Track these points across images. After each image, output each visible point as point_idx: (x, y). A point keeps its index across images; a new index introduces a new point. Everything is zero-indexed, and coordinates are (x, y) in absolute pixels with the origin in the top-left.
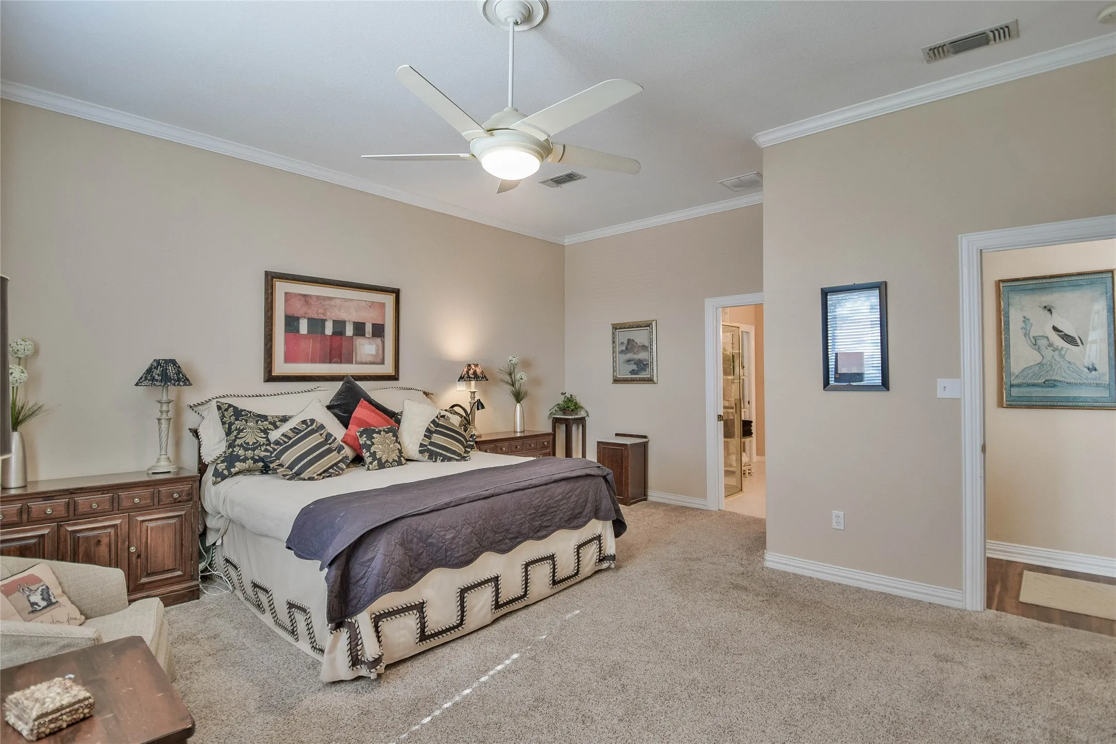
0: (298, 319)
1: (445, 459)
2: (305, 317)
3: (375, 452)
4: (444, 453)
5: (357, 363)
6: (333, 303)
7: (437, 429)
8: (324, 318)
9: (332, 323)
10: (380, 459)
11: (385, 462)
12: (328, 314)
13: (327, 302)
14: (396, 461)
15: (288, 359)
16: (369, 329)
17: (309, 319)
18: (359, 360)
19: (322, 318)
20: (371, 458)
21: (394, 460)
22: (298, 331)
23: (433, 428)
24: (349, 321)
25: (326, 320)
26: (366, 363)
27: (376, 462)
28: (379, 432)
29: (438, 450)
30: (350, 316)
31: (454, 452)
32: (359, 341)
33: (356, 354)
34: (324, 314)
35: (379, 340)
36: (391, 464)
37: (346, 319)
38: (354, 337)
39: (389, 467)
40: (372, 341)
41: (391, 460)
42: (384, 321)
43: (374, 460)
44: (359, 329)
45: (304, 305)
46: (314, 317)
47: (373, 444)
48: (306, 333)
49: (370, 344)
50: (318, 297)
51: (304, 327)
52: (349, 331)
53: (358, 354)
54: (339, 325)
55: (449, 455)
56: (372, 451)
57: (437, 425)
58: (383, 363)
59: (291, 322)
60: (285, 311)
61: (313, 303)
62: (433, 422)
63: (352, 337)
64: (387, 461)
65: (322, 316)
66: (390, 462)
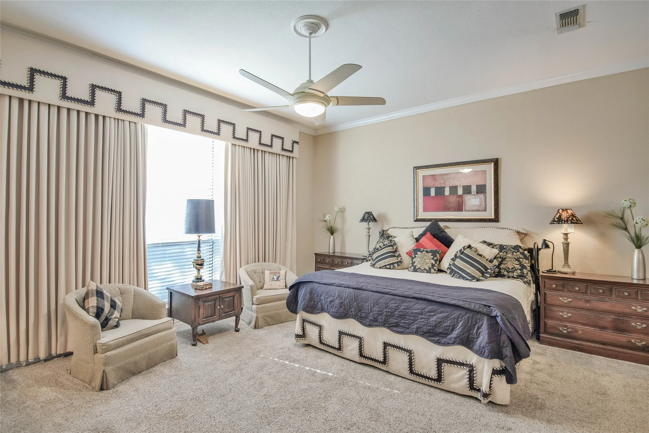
0: (430, 188)
1: (461, 277)
2: (433, 187)
3: (415, 262)
4: (460, 272)
5: (466, 211)
6: (449, 176)
7: (461, 255)
8: (444, 186)
9: (449, 188)
10: (416, 266)
11: (418, 269)
12: (447, 183)
13: (446, 177)
14: (426, 270)
15: (425, 210)
16: (474, 189)
17: (435, 188)
18: (467, 209)
19: (443, 186)
20: (411, 265)
21: (425, 269)
22: (430, 195)
23: (459, 254)
24: (460, 186)
25: (445, 187)
26: (472, 211)
27: (413, 267)
28: (422, 252)
29: (456, 270)
30: (460, 183)
31: (468, 274)
32: (467, 197)
33: (465, 206)
34: (444, 184)
35: (482, 196)
36: (422, 270)
37: (458, 185)
38: (463, 195)
39: (420, 272)
40: (476, 196)
41: (422, 268)
42: (486, 183)
43: (412, 266)
44: (467, 190)
45: (433, 180)
46: (438, 186)
47: (415, 257)
48: (434, 195)
49: (475, 198)
50: (440, 175)
51: (433, 193)
52: (460, 192)
53: (467, 205)
54: (454, 189)
55: (463, 274)
56: (413, 261)
57: (462, 253)
58: (485, 210)
59: (426, 191)
60: (423, 185)
61: (438, 179)
62: (460, 251)
63: (462, 195)
64: (420, 268)
65: (443, 185)
66: (421, 270)
